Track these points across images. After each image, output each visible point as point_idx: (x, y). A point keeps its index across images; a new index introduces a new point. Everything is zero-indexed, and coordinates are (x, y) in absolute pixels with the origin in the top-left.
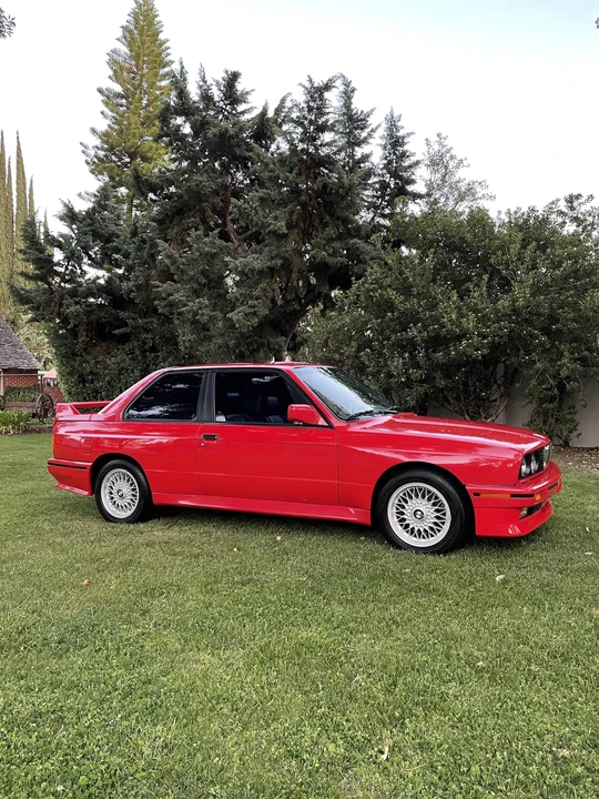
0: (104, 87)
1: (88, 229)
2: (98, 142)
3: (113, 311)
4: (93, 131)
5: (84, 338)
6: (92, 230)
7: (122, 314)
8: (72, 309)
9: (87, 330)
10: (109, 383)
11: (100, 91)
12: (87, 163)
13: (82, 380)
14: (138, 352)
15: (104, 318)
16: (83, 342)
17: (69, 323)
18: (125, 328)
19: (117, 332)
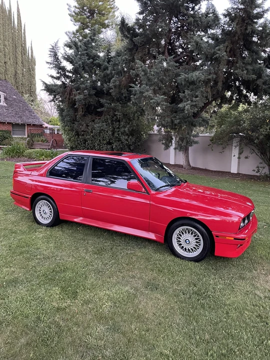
1: (86, 52)
3: (97, 99)
5: (81, 113)
6: (87, 53)
7: (102, 101)
8: (78, 97)
9: (82, 108)
10: (93, 136)
13: (78, 134)
14: (110, 122)
15: (92, 102)
16: (80, 114)
17: (75, 105)
18: (103, 108)
19: (99, 110)
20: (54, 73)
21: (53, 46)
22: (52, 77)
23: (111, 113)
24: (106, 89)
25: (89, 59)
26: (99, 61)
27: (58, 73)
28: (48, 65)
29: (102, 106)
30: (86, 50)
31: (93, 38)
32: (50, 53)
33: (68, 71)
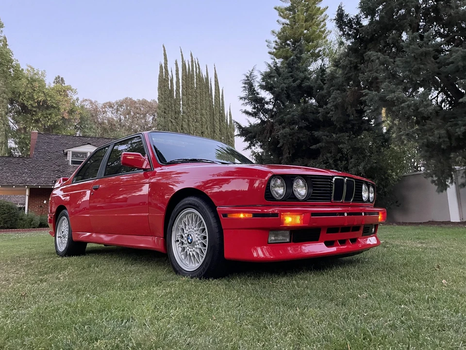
0: (278, 6)
1: (290, 74)
2: (277, 39)
3: (308, 133)
4: (273, 32)
5: (287, 155)
6: (291, 76)
7: (316, 134)
8: (281, 131)
9: (289, 149)
11: (276, 8)
12: (270, 53)
14: (331, 161)
15: (302, 138)
16: (287, 158)
17: (278, 143)
18: (320, 144)
19: (314, 147)
20: (249, 108)
21: (247, 77)
22: (247, 113)
23: (333, 149)
24: (323, 115)
25: (294, 81)
26: (309, 83)
27: (254, 108)
28: (242, 102)
29: (317, 140)
30: (291, 72)
31: (299, 55)
32: (244, 85)
33: (267, 103)
